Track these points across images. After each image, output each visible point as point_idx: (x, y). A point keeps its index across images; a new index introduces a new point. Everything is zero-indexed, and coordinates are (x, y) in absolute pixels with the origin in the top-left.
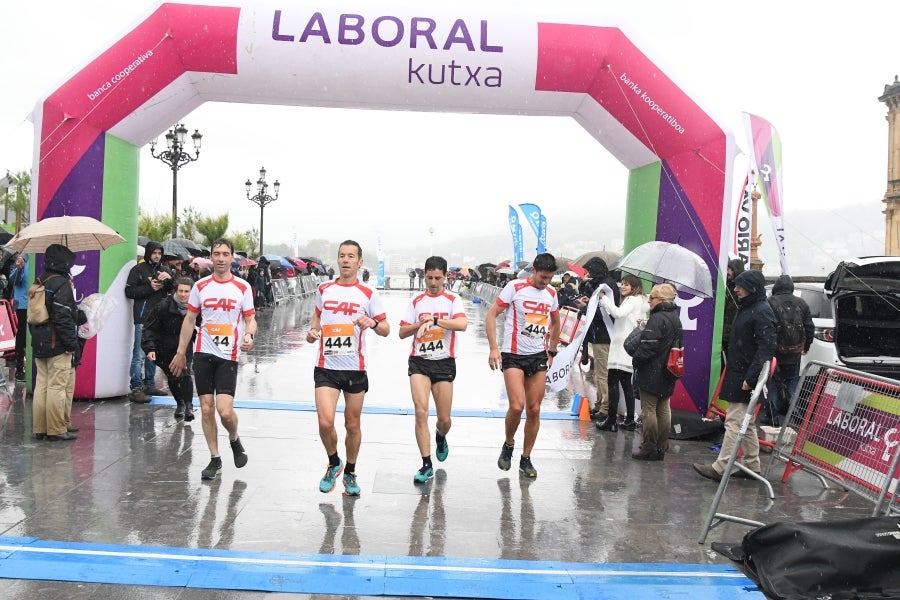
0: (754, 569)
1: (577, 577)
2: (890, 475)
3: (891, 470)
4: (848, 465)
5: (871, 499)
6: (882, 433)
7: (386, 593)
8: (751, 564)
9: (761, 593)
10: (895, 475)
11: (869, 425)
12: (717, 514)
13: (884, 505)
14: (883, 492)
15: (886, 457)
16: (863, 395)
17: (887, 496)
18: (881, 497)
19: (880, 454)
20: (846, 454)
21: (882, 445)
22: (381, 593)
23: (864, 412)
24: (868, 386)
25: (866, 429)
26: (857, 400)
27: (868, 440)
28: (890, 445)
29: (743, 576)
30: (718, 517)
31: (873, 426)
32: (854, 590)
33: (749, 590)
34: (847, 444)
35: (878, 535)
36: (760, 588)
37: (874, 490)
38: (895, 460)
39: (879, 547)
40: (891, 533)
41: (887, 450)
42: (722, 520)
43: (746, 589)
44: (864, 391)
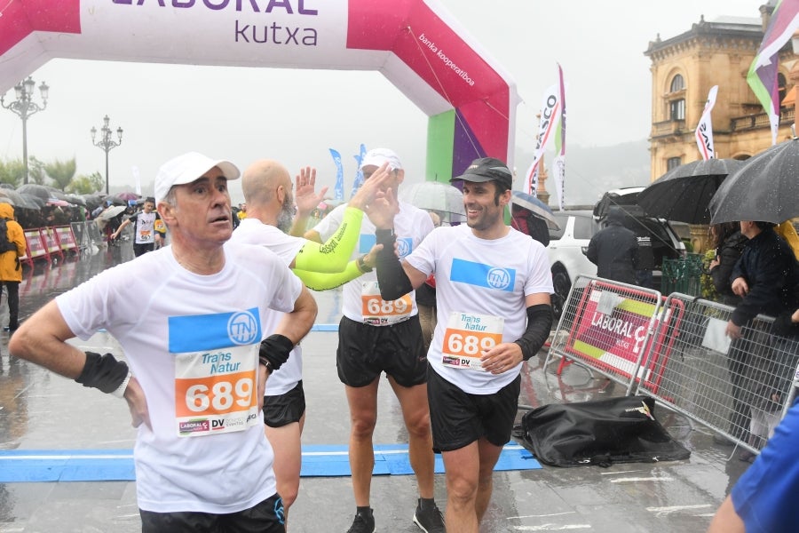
0: (531, 443)
1: (388, 455)
2: (638, 363)
3: (639, 359)
4: (608, 358)
5: (624, 383)
6: (633, 331)
8: (529, 439)
9: (535, 460)
10: (642, 363)
11: (623, 324)
13: (634, 388)
14: (634, 377)
15: (636, 350)
16: (617, 300)
17: (636, 381)
18: (631, 382)
19: (631, 348)
20: (606, 348)
21: (633, 341)
23: (619, 314)
24: (622, 293)
25: (621, 329)
26: (613, 305)
27: (622, 337)
28: (639, 339)
29: (522, 448)
31: (626, 325)
32: (608, 454)
33: (526, 458)
34: (606, 341)
35: (627, 410)
36: (535, 456)
37: (628, 377)
38: (642, 352)
39: (627, 420)
40: (637, 409)
41: (637, 344)
43: (524, 457)
44: (619, 297)
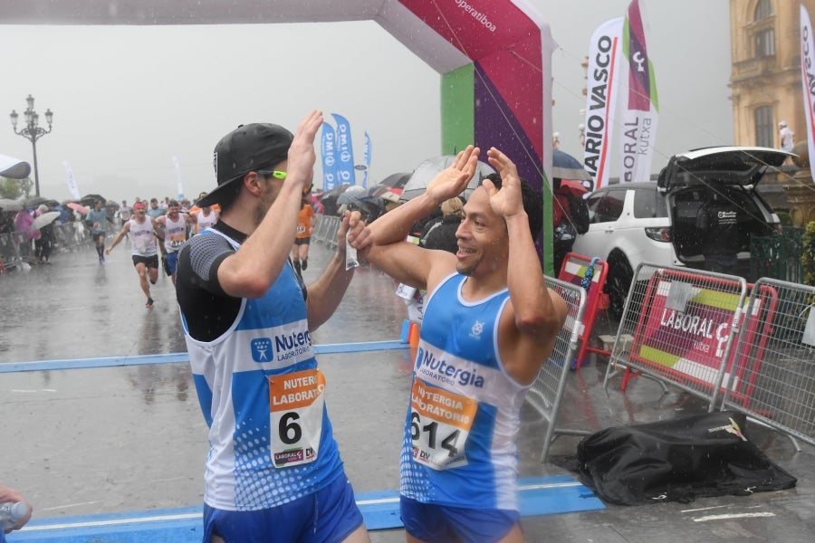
0: (591, 477)
2: (722, 369)
3: (723, 364)
4: (684, 366)
5: (706, 397)
6: (713, 329)
8: (587, 472)
9: (597, 499)
10: (727, 370)
11: (700, 322)
12: (556, 430)
13: (718, 403)
14: (717, 388)
15: (719, 353)
16: (692, 291)
17: (721, 392)
18: (715, 393)
19: (713, 351)
20: (681, 354)
21: (714, 342)
23: (694, 309)
24: (697, 282)
25: (699, 327)
26: (686, 298)
27: (701, 338)
28: (721, 340)
29: (579, 484)
30: (556, 433)
31: (704, 323)
32: (690, 487)
33: (585, 497)
34: (681, 343)
35: (710, 430)
36: (596, 494)
37: (707, 388)
38: (726, 355)
39: (711, 441)
40: (723, 428)
41: (719, 346)
42: (559, 434)
43: (582, 496)
44: (693, 288)
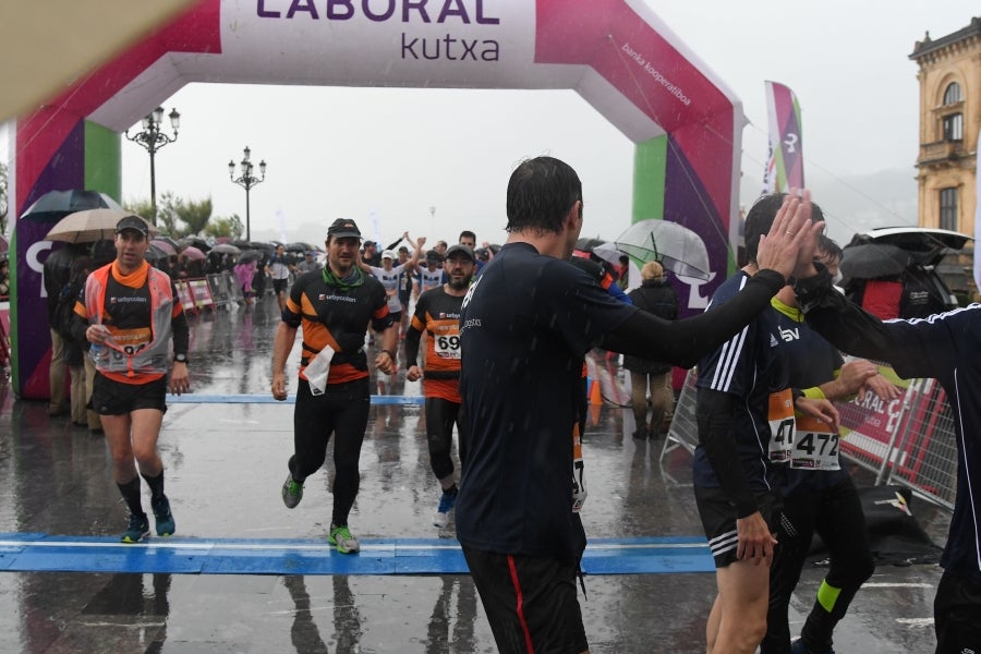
2: (891, 444)
3: (893, 439)
4: (855, 438)
5: (875, 470)
6: (886, 405)
7: (397, 571)
10: (896, 445)
11: (873, 397)
13: (886, 476)
14: (885, 461)
15: (889, 428)
17: (889, 466)
18: (883, 467)
19: (884, 425)
20: (852, 427)
21: (885, 417)
22: (392, 571)
25: (871, 402)
27: (872, 412)
28: (892, 416)
34: (852, 416)
35: (877, 503)
37: (876, 462)
38: (896, 430)
39: (876, 513)
40: (889, 501)
41: (890, 421)
